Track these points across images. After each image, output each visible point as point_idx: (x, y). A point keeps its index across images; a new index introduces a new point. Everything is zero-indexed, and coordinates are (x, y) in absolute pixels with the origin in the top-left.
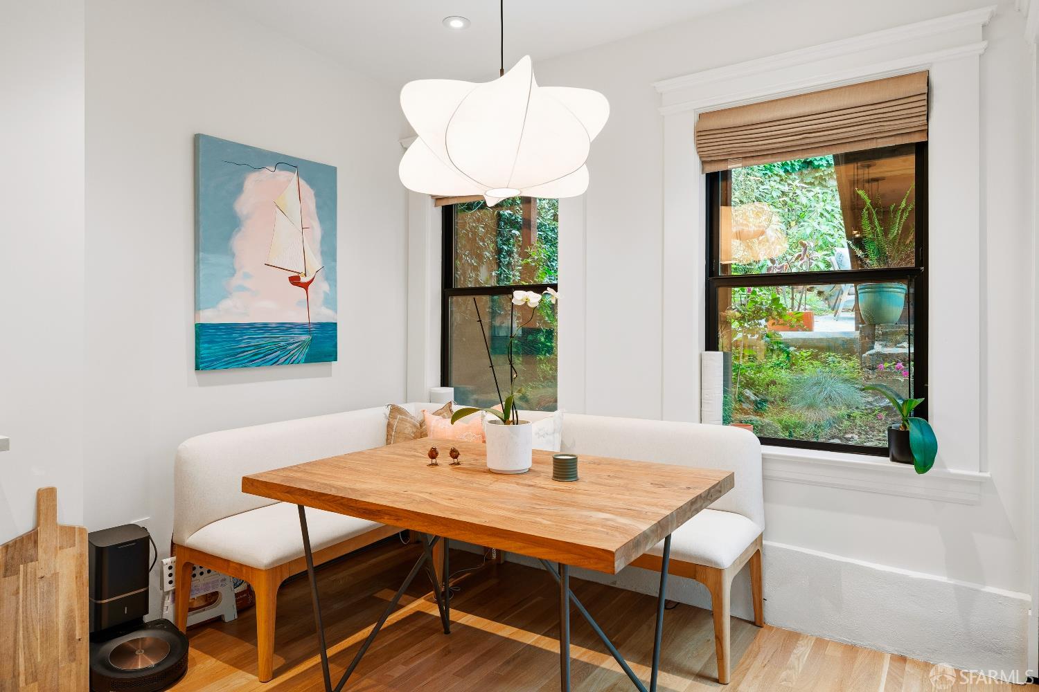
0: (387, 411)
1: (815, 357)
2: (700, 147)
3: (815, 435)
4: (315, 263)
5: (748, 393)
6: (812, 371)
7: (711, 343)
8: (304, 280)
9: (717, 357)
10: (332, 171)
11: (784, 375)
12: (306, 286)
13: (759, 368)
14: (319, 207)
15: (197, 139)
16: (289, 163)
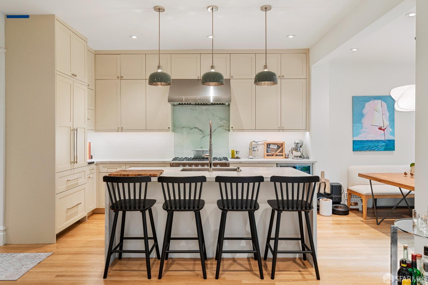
4: (387, 124)
8: (383, 128)
12: (384, 130)
14: (388, 108)
15: (353, 97)
16: (378, 98)
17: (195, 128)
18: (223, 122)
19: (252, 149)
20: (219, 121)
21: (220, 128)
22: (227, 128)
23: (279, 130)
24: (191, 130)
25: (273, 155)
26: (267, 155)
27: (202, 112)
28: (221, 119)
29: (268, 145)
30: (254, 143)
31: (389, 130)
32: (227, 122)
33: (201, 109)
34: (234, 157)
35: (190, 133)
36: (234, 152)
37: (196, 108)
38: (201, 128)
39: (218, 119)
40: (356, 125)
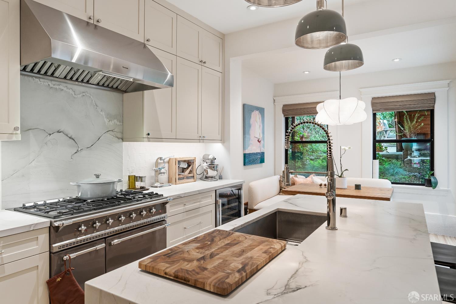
2: (372, 107)
4: (261, 136)
7: (375, 158)
9: (377, 162)
10: (264, 109)
14: (262, 120)
15: (244, 105)
16: (258, 109)
17: (59, 132)
18: (113, 122)
19: (158, 170)
20: (106, 121)
21: (108, 135)
22: (119, 135)
24: (49, 138)
25: (183, 178)
26: (179, 179)
27: (74, 97)
28: (110, 117)
29: (179, 162)
30: (159, 161)
31: (262, 142)
32: (120, 122)
33: (71, 91)
34: (135, 188)
35: (46, 143)
36: (134, 179)
37: (61, 87)
38: (71, 133)
39: (105, 117)
40: (247, 136)
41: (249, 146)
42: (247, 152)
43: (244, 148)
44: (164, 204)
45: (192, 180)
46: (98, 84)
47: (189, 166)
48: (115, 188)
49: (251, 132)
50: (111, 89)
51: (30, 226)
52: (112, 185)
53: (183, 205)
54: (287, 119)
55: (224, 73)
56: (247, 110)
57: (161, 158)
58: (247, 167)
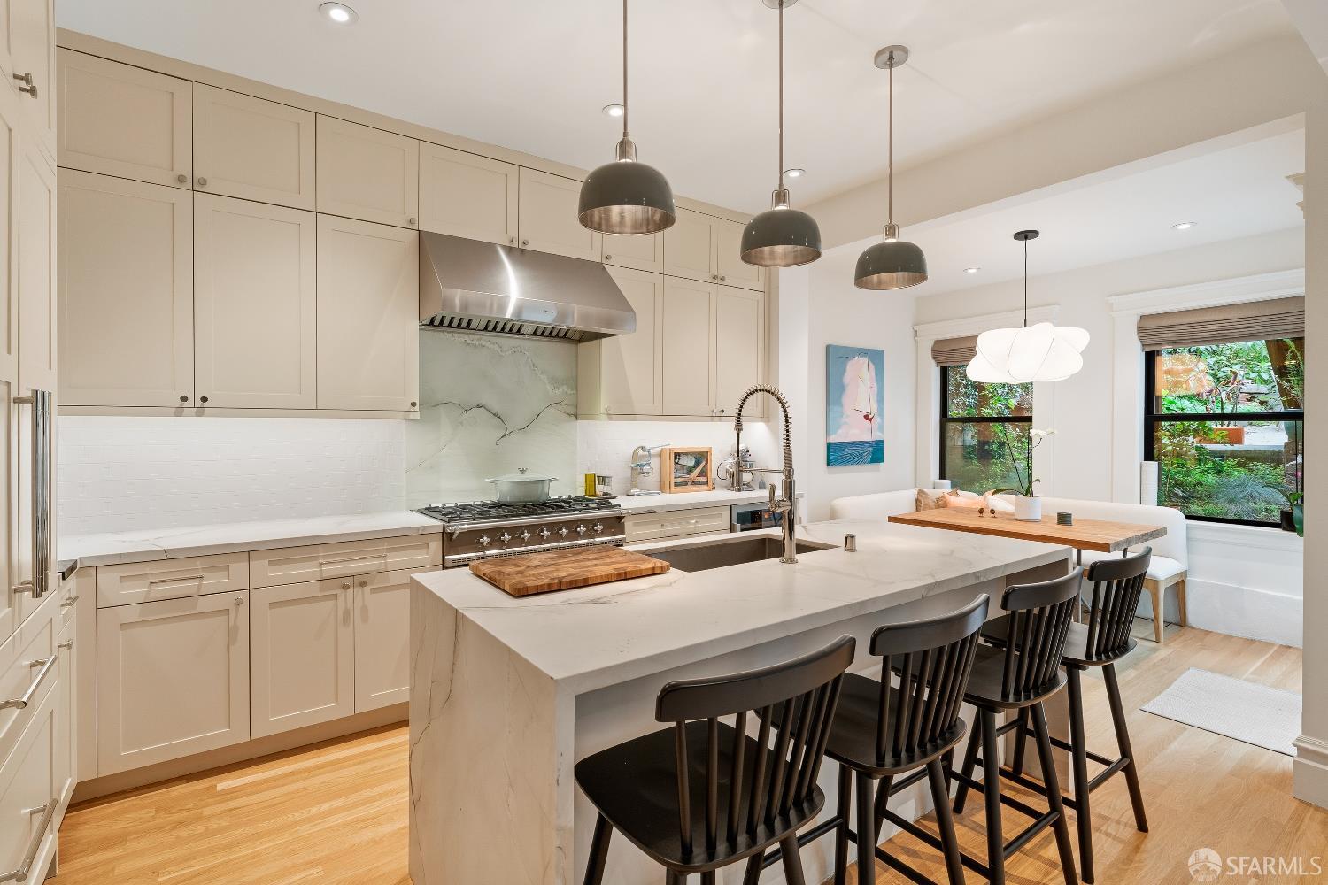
0: (916, 492)
1: (1240, 465)
2: (1141, 337)
3: (1226, 513)
4: (875, 407)
5: (1177, 490)
6: (1238, 475)
7: (1149, 455)
8: (870, 417)
9: (1153, 465)
10: (882, 353)
11: (1211, 479)
12: (870, 420)
13: (1187, 474)
14: (876, 375)
15: (828, 348)
16: (864, 352)
17: (479, 407)
18: (560, 390)
19: (638, 468)
20: (550, 388)
21: (552, 410)
22: (571, 410)
23: (712, 417)
24: (465, 415)
25: (686, 484)
26: (676, 485)
27: (501, 356)
28: (556, 382)
29: (677, 455)
30: (641, 452)
31: (877, 420)
32: (572, 390)
33: (496, 348)
34: (595, 495)
35: (461, 423)
36: (594, 480)
37: (481, 342)
38: (496, 408)
39: (547, 382)
40: (834, 408)
41: (839, 428)
42: (834, 439)
43: (828, 433)
44: (620, 518)
45: (705, 487)
46: (534, 334)
47: (697, 463)
48: (546, 490)
49: (847, 399)
50: (557, 340)
51: (418, 528)
52: (540, 485)
53: (659, 525)
54: (944, 373)
55: (770, 293)
56: (836, 359)
57: (643, 448)
58: (832, 469)
